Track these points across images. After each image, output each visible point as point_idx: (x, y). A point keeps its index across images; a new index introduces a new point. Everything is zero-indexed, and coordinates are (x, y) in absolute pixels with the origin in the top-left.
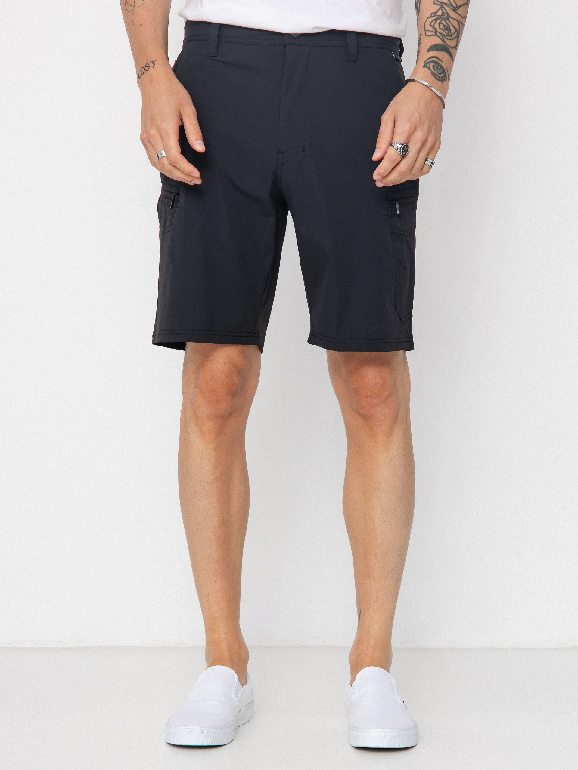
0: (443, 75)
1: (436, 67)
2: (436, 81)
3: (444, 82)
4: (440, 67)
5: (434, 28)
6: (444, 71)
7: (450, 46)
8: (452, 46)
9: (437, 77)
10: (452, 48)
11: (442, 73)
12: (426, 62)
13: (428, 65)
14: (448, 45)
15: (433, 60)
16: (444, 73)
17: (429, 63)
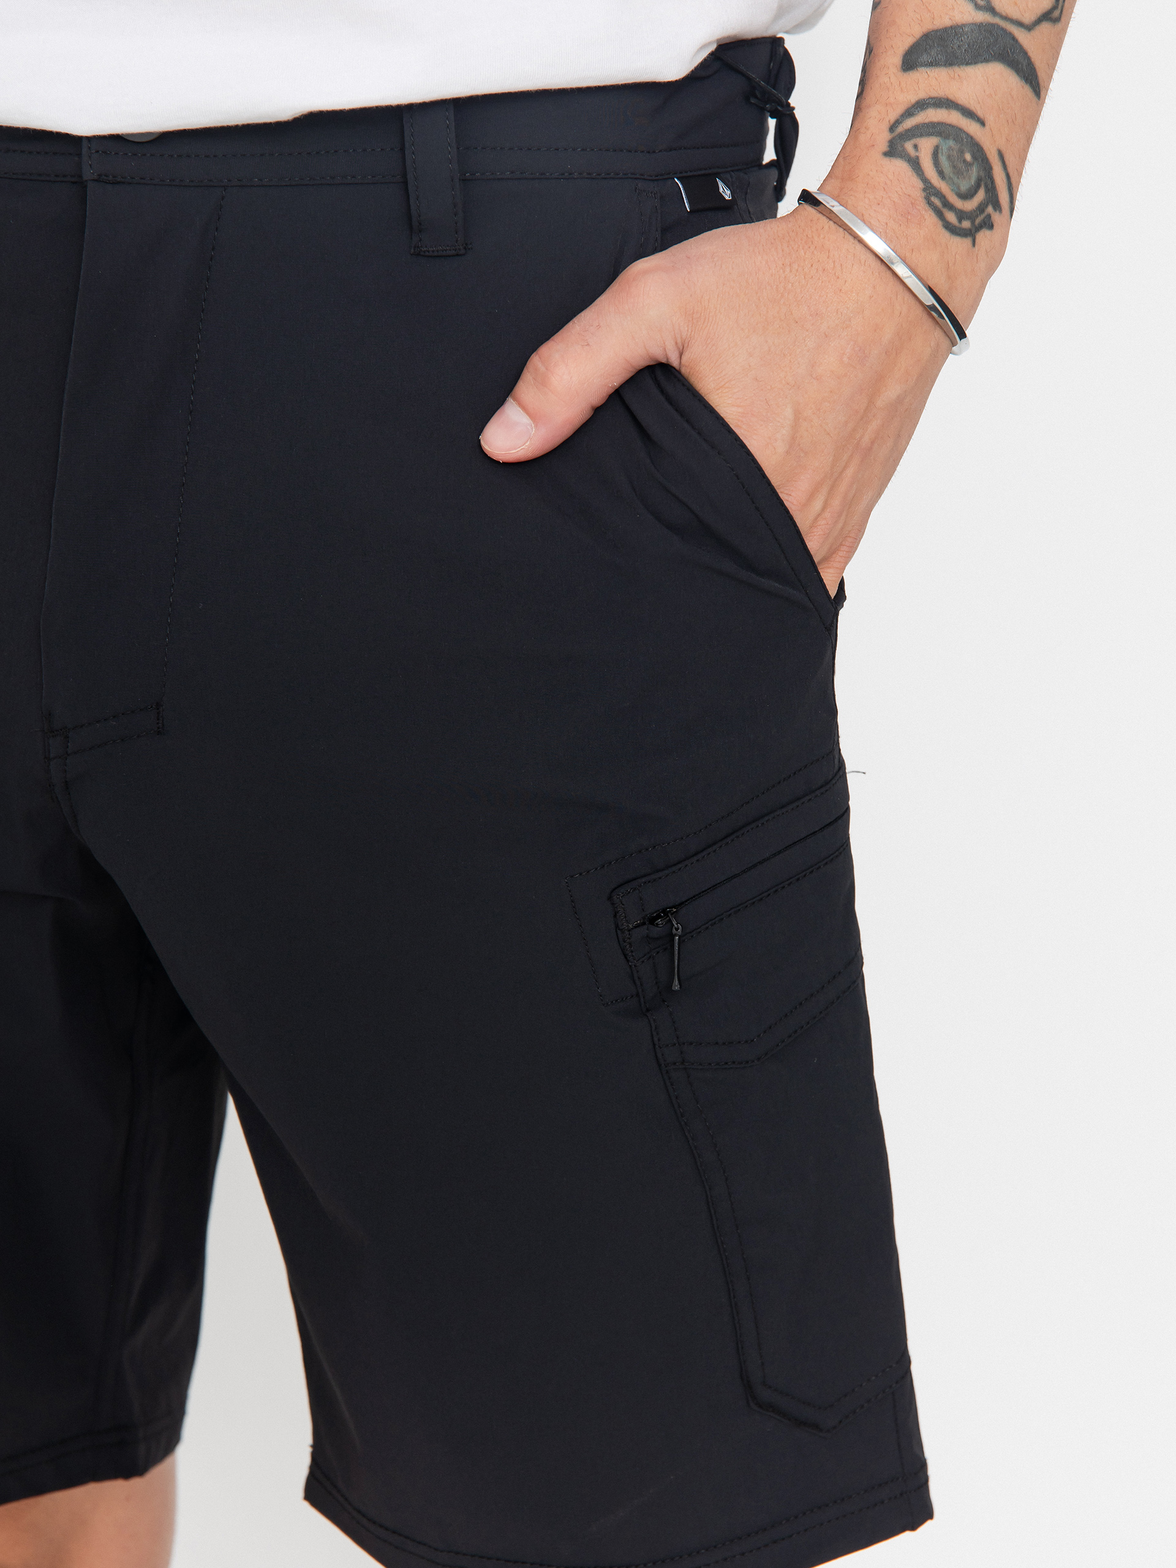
0: (981, 195)
1: (949, 157)
2: (946, 234)
3: (983, 236)
4: (968, 157)
6: (986, 180)
7: (1019, 24)
8: (1028, 18)
9: (951, 217)
10: (1029, 28)
11: (976, 192)
12: (900, 129)
13: (909, 146)
14: (1006, 18)
15: (935, 120)
16: (987, 191)
17: (914, 136)
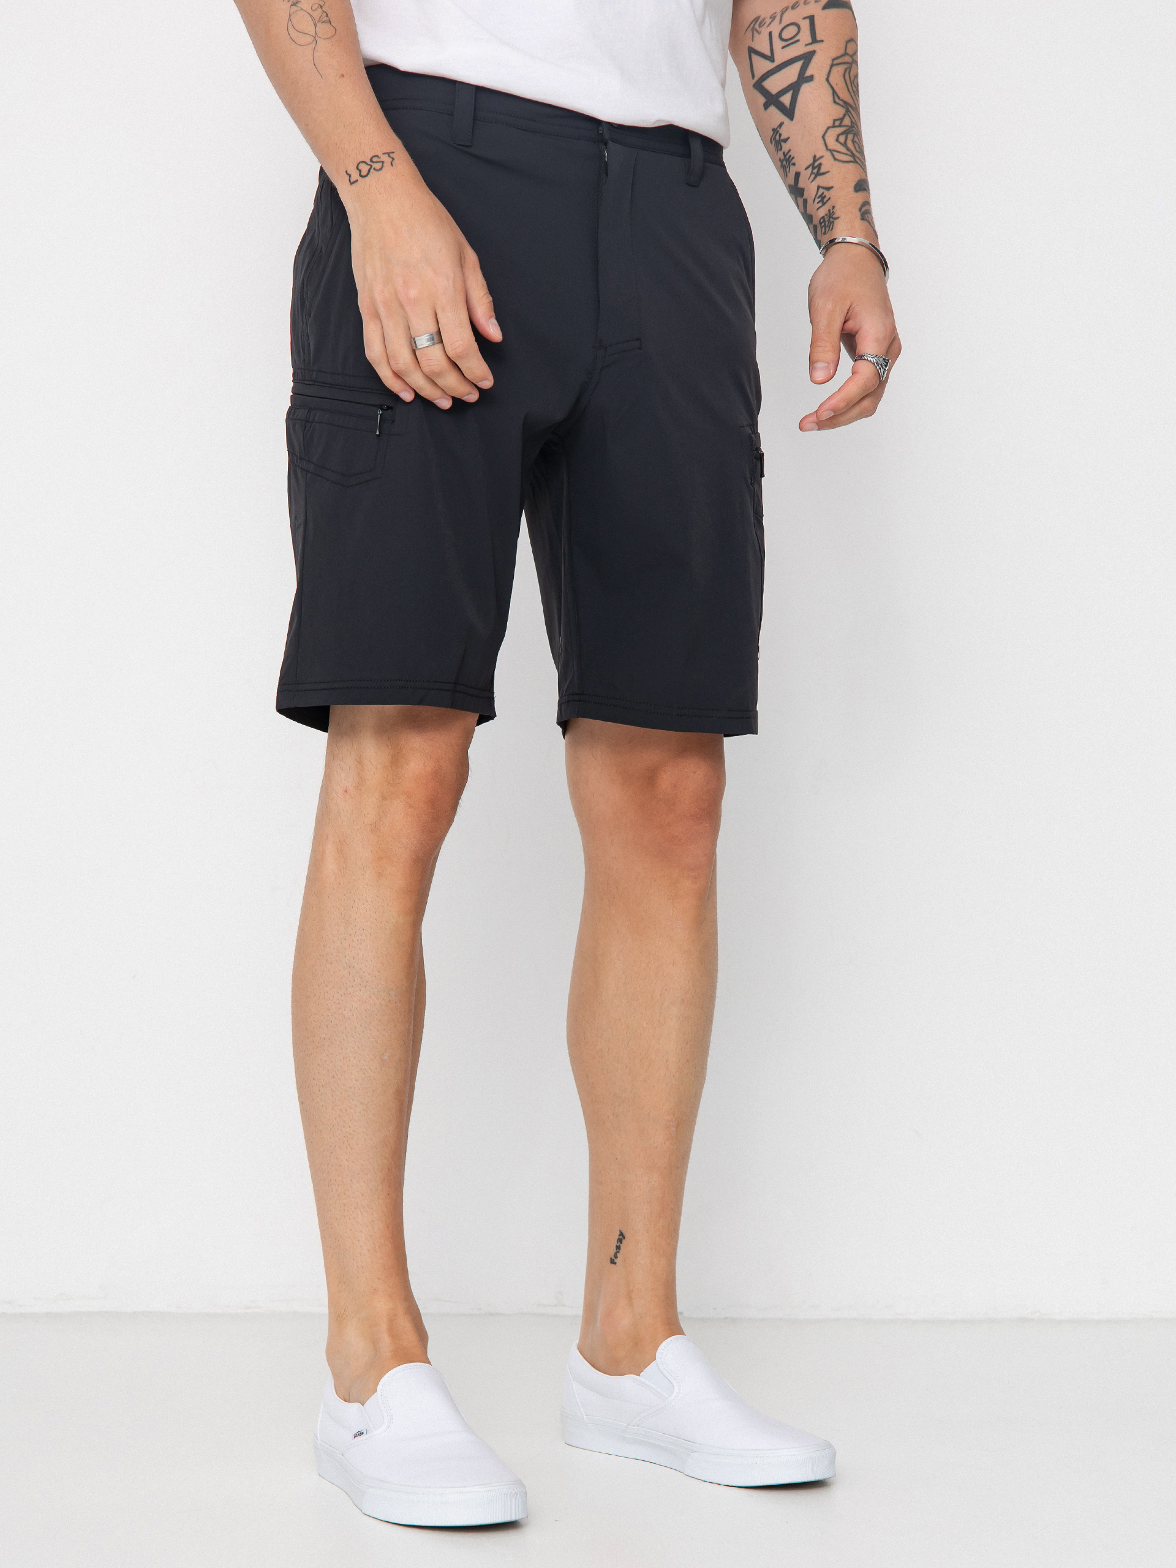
5: (848, 149)
